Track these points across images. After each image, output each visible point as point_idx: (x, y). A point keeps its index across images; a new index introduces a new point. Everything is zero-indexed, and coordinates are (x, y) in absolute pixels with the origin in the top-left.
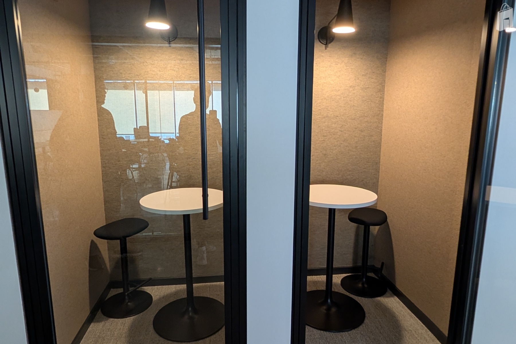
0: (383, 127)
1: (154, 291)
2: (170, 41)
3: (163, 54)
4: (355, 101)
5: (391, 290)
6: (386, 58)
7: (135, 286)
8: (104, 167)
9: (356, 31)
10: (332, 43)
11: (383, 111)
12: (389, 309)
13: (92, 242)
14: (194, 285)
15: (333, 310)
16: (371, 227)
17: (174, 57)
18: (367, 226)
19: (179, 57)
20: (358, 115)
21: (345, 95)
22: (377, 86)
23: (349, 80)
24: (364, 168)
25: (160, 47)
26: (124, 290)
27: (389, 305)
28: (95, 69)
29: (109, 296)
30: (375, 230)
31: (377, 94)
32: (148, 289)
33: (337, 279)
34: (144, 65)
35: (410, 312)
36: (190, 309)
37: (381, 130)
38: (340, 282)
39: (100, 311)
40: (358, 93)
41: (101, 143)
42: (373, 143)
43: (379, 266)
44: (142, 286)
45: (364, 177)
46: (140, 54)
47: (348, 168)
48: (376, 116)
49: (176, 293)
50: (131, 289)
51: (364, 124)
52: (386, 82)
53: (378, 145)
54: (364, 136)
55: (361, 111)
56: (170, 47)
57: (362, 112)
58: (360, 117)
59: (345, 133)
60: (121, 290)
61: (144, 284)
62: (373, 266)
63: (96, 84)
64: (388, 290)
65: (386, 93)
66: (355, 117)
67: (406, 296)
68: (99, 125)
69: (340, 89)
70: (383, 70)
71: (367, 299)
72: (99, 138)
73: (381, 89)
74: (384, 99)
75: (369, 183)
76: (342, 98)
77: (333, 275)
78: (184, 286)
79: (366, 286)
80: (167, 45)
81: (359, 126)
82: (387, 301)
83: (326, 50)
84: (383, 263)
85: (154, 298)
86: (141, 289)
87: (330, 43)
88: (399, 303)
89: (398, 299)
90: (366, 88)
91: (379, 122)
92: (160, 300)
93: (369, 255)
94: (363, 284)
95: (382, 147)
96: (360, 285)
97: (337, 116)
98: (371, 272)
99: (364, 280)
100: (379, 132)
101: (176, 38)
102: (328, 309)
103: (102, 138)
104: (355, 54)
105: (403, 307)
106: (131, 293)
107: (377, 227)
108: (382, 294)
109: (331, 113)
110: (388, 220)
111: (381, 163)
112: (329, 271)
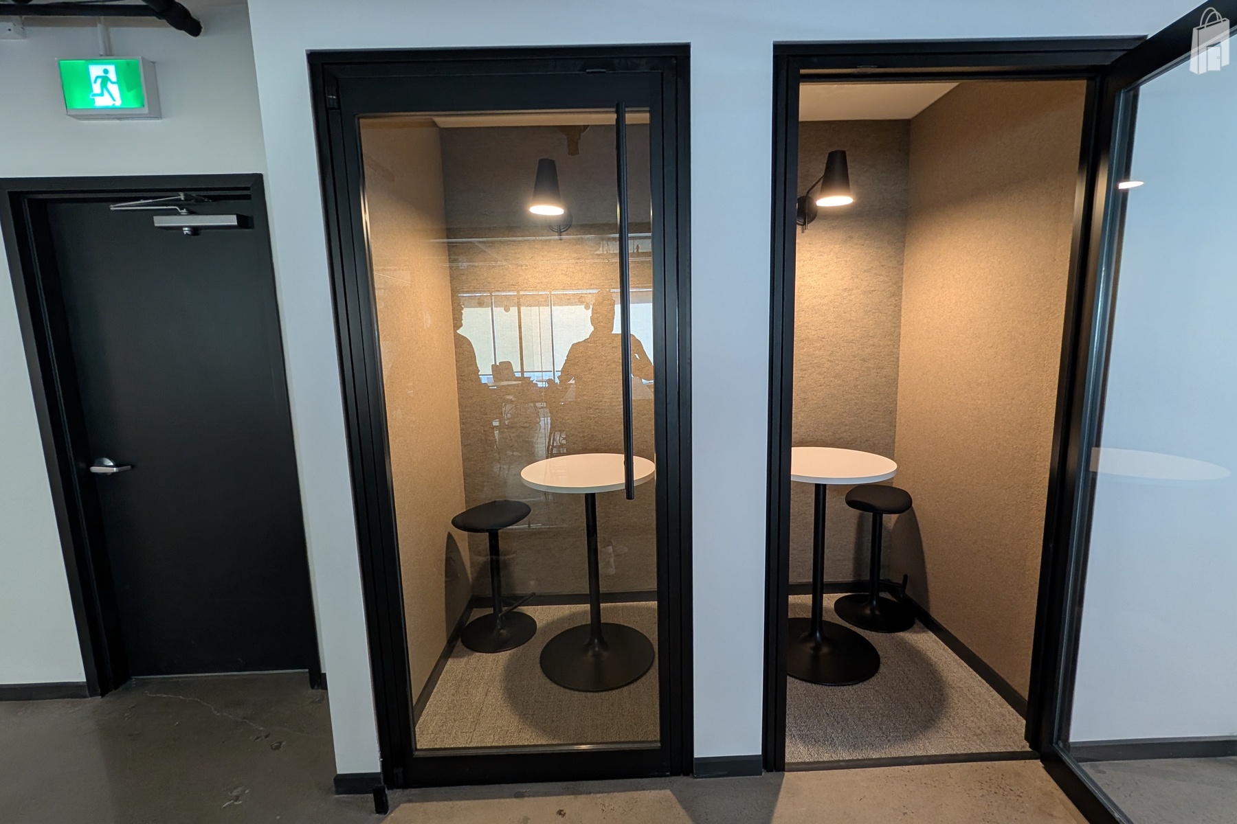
0: (901, 354)
1: (537, 613)
2: (561, 232)
3: (550, 251)
4: (853, 312)
5: (922, 622)
6: (904, 242)
7: (511, 605)
8: (463, 424)
9: (853, 203)
10: (813, 222)
11: (899, 327)
12: (920, 651)
13: (450, 536)
14: (601, 604)
15: (825, 650)
16: (885, 516)
17: (567, 254)
18: (878, 514)
19: (575, 255)
20: (858, 335)
21: (836, 303)
22: (889, 287)
23: (842, 279)
24: (869, 421)
25: (546, 240)
26: (494, 611)
27: (920, 646)
28: (453, 278)
29: (471, 619)
30: (890, 520)
31: (890, 299)
32: (529, 610)
33: (829, 600)
34: (522, 270)
35: (957, 657)
36: (596, 641)
37: (898, 358)
38: (833, 607)
39: (460, 639)
40: (857, 300)
41: (459, 388)
42: (884, 379)
43: (899, 580)
44: (520, 605)
45: (869, 434)
46: (516, 253)
47: (843, 420)
48: (889, 335)
49: (573, 616)
50: (505, 609)
51: (869, 350)
52: (904, 279)
53: (893, 382)
54: (869, 367)
55: (863, 327)
56: (561, 240)
57: (864, 329)
58: (861, 338)
59: (838, 365)
60: (490, 611)
61: (522, 602)
62: (889, 581)
63: (452, 301)
64: (917, 621)
65: (904, 298)
66: (853, 338)
67: (948, 631)
68: (456, 361)
69: (827, 294)
70: (898, 262)
71: (881, 634)
72: (457, 380)
73: (896, 292)
74: (901, 308)
75: (878, 443)
76: (832, 308)
77: (824, 595)
78: (587, 607)
79: (877, 612)
80: (557, 237)
81: (860, 352)
82: (916, 638)
83: (804, 234)
84: (906, 577)
85: (539, 624)
86: (519, 609)
87: (809, 222)
88: (937, 643)
89: (934, 637)
90: (871, 292)
91: (894, 346)
92: (548, 626)
93: (881, 564)
94: (872, 610)
95: (899, 385)
96: (868, 611)
97: (824, 338)
98: (885, 591)
99: (875, 602)
100: (893, 361)
101: (570, 226)
102: (817, 648)
103: (462, 379)
104: (851, 237)
105: (944, 649)
106: (504, 615)
107: (894, 517)
108: (906, 627)
109: (813, 333)
110: (913, 505)
111: (898, 412)
112: (818, 588)
